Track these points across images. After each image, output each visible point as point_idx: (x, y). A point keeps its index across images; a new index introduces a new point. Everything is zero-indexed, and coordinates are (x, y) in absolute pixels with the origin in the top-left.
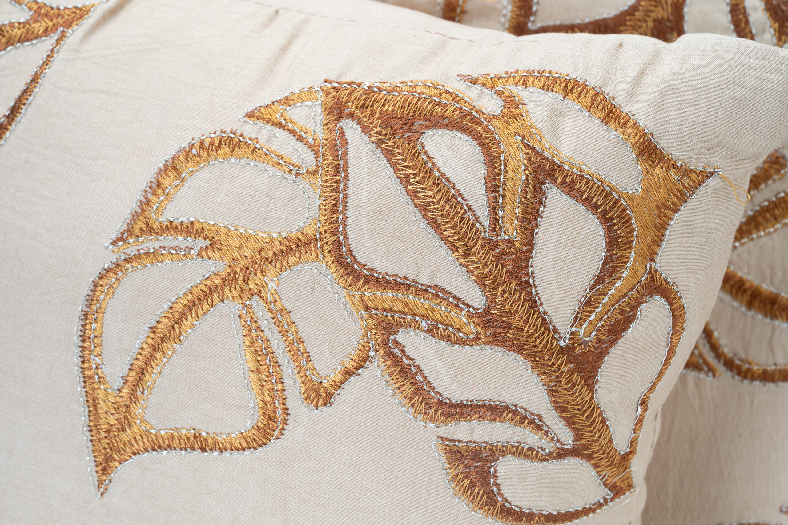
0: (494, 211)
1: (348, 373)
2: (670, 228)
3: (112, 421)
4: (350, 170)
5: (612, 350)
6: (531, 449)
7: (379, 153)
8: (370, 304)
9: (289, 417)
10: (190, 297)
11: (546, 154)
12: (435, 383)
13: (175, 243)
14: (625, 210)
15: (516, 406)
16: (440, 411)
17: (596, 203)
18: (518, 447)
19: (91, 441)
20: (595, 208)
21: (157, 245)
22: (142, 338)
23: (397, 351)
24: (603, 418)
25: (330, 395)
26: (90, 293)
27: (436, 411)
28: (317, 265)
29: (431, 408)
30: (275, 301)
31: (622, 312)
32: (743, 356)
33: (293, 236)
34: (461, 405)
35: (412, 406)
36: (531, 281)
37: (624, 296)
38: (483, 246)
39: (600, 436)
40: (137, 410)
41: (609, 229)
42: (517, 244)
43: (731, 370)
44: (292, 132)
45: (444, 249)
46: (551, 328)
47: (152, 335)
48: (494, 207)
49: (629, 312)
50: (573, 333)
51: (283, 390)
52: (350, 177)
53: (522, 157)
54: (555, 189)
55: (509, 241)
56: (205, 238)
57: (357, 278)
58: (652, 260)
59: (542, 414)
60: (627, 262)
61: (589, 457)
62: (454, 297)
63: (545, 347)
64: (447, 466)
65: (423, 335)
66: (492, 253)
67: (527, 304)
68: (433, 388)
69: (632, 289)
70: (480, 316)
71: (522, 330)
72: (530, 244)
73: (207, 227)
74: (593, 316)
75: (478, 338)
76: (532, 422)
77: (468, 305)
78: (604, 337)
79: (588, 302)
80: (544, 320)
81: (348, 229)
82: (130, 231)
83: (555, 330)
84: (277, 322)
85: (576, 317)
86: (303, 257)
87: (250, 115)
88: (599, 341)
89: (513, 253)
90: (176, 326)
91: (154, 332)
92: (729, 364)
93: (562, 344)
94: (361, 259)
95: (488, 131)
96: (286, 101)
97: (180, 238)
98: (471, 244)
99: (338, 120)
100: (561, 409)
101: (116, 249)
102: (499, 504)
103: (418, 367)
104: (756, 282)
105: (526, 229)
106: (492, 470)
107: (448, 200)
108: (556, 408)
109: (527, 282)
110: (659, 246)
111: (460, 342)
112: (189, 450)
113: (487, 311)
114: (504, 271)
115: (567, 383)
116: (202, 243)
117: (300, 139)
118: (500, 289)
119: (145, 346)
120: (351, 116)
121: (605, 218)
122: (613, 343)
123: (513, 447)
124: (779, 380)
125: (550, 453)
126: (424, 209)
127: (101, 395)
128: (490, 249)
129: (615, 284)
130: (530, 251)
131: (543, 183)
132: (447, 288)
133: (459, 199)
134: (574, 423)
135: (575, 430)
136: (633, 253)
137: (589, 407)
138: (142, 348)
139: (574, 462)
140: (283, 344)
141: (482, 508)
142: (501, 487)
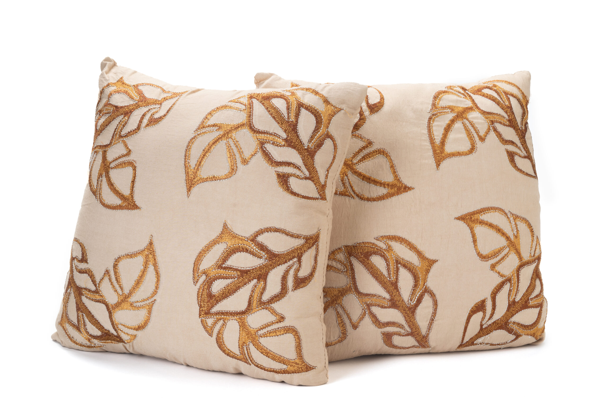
0: (288, 114)
1: (252, 155)
2: (332, 121)
3: (192, 176)
4: (254, 108)
5: (318, 151)
6: (298, 176)
7: (261, 104)
8: (258, 138)
9: (237, 169)
10: (214, 141)
11: (301, 101)
12: (274, 157)
13: (210, 129)
14: (320, 114)
15: (294, 163)
16: (275, 164)
17: (313, 112)
18: (295, 174)
19: (186, 183)
20: (313, 113)
21: (205, 130)
22: (201, 153)
23: (265, 149)
24: (317, 171)
25: (248, 162)
26: (188, 144)
27: (274, 164)
28: (246, 130)
29: (273, 163)
30: (235, 139)
31: (320, 141)
32: (362, 194)
33: (240, 124)
34: (280, 162)
35: (268, 163)
36: (298, 131)
37: (321, 137)
38: (286, 122)
39: (316, 175)
40: (198, 173)
41: (316, 119)
42: (294, 122)
43: (358, 197)
44: (240, 103)
45: (276, 124)
46: (303, 143)
47: (204, 152)
48: (288, 113)
49: (322, 142)
50: (308, 145)
51: (236, 162)
52: (254, 110)
53: (295, 102)
54: (303, 109)
55: (292, 121)
56: (218, 127)
57: (255, 132)
58: (328, 128)
59: (301, 166)
60: (321, 128)
61: (313, 181)
62: (279, 135)
63: (301, 148)
64: (277, 179)
65: (271, 145)
66: (288, 124)
67: (296, 137)
68: (273, 158)
69: (322, 135)
70: (285, 139)
71: (295, 143)
72: (297, 121)
73: (218, 124)
74: (313, 141)
75: (284, 145)
76: (298, 168)
77: (282, 137)
78: (316, 148)
79: (312, 137)
80: (301, 141)
81: (253, 121)
82: (199, 129)
83: (304, 144)
84: (235, 144)
85: (309, 141)
86: (242, 128)
87: (229, 101)
88: (315, 148)
89: (293, 124)
90: (210, 149)
91: (204, 151)
92: (358, 196)
93: (305, 147)
94: (256, 127)
95: (287, 98)
96: (239, 98)
97: (211, 128)
98: (282, 122)
99: (251, 99)
100: (305, 165)
101: (195, 133)
102: (290, 190)
103: (270, 153)
104: (364, 173)
105: (296, 118)
106: (288, 181)
107: (277, 112)
108: (304, 165)
109: (297, 132)
110: (329, 125)
111: (280, 146)
112: (212, 181)
113: (287, 138)
114: (291, 129)
115: (307, 158)
116: (217, 128)
117: (242, 104)
118: (290, 133)
119: (202, 155)
120: (254, 98)
121: (315, 116)
122: (318, 150)
123: (293, 174)
124: (372, 201)
125: (303, 178)
126: (271, 114)
127: (189, 170)
128: (287, 123)
129: (318, 133)
130: (297, 123)
131: (300, 108)
132: (277, 133)
133: (280, 112)
134: (309, 170)
135: (309, 172)
136: (323, 126)
137: (313, 167)
138: (201, 156)
139: (309, 182)
140: (236, 150)
141: (285, 191)
142: (291, 185)
